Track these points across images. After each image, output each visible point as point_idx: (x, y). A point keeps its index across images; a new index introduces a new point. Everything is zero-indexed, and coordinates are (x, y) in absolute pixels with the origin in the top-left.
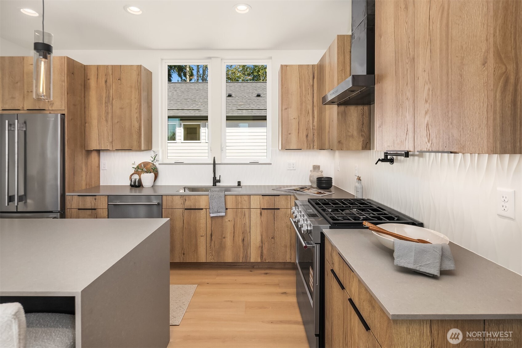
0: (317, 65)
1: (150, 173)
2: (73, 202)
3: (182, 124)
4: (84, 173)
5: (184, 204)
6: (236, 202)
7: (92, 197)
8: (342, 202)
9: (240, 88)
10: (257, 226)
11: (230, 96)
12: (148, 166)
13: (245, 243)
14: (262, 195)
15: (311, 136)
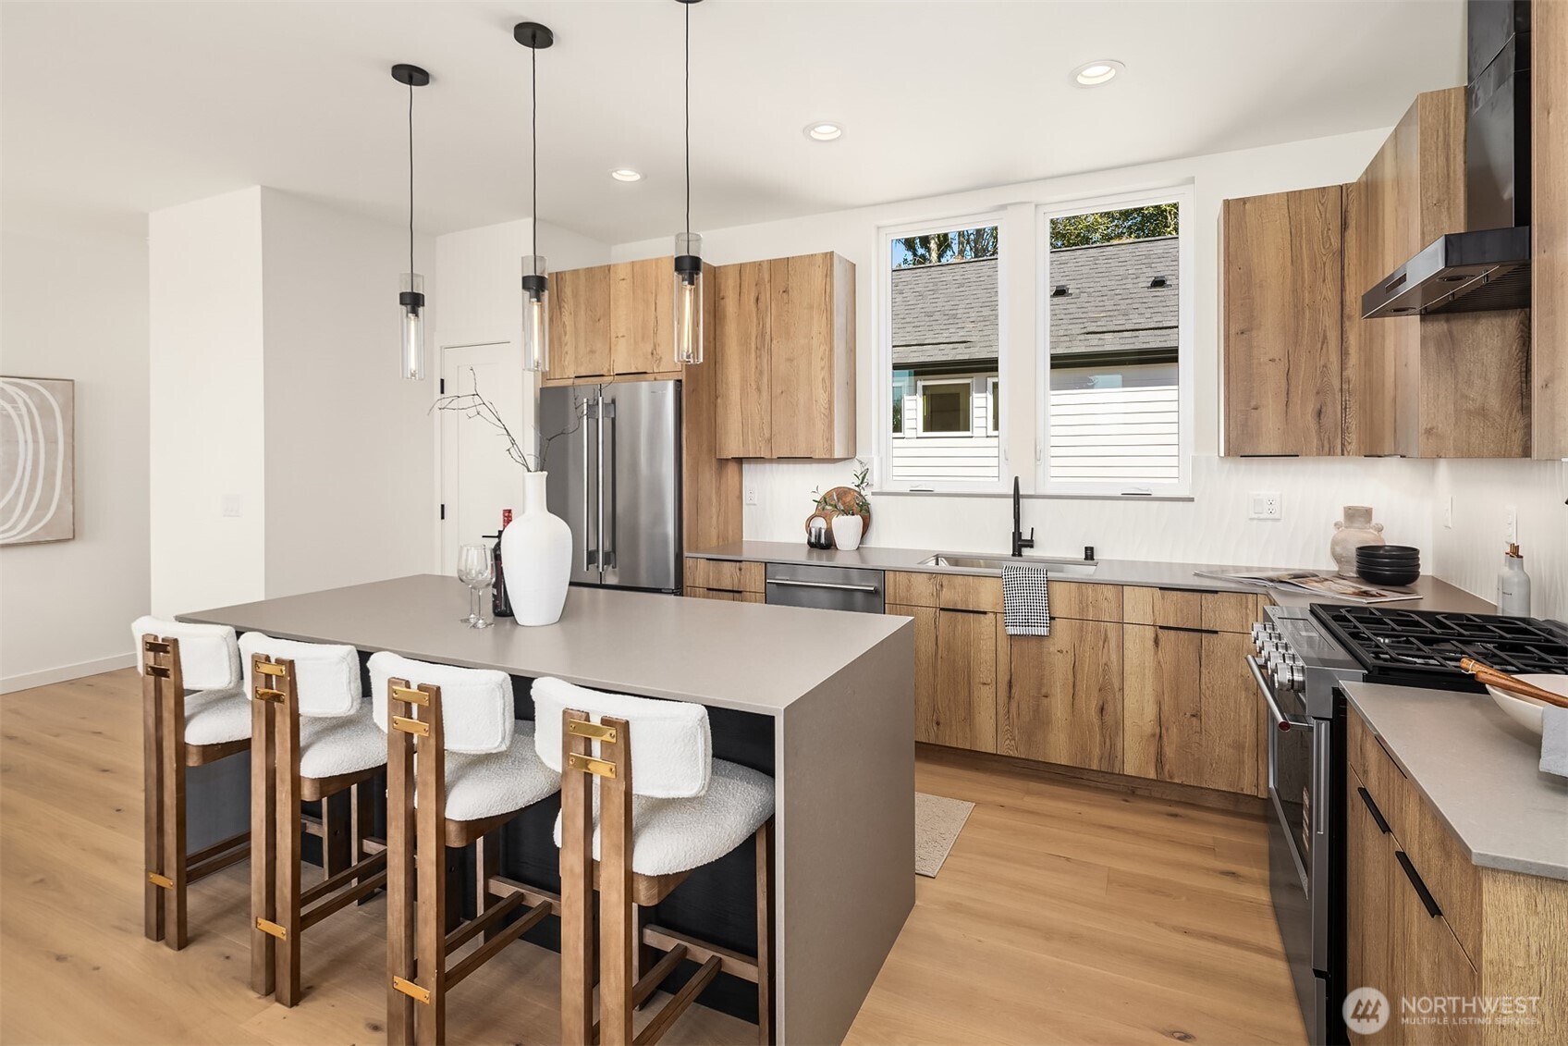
0: (1358, 184)
1: (853, 515)
2: (699, 572)
3: (920, 384)
4: (714, 510)
5: (938, 595)
6: (1081, 602)
7: (733, 564)
8: (1438, 620)
9: (1095, 266)
10: (1144, 675)
11: (1060, 292)
12: (848, 499)
13: (1106, 718)
14: (1161, 588)
15: (1335, 412)
